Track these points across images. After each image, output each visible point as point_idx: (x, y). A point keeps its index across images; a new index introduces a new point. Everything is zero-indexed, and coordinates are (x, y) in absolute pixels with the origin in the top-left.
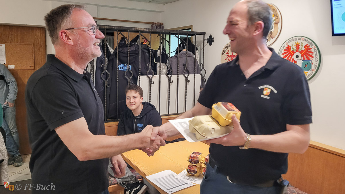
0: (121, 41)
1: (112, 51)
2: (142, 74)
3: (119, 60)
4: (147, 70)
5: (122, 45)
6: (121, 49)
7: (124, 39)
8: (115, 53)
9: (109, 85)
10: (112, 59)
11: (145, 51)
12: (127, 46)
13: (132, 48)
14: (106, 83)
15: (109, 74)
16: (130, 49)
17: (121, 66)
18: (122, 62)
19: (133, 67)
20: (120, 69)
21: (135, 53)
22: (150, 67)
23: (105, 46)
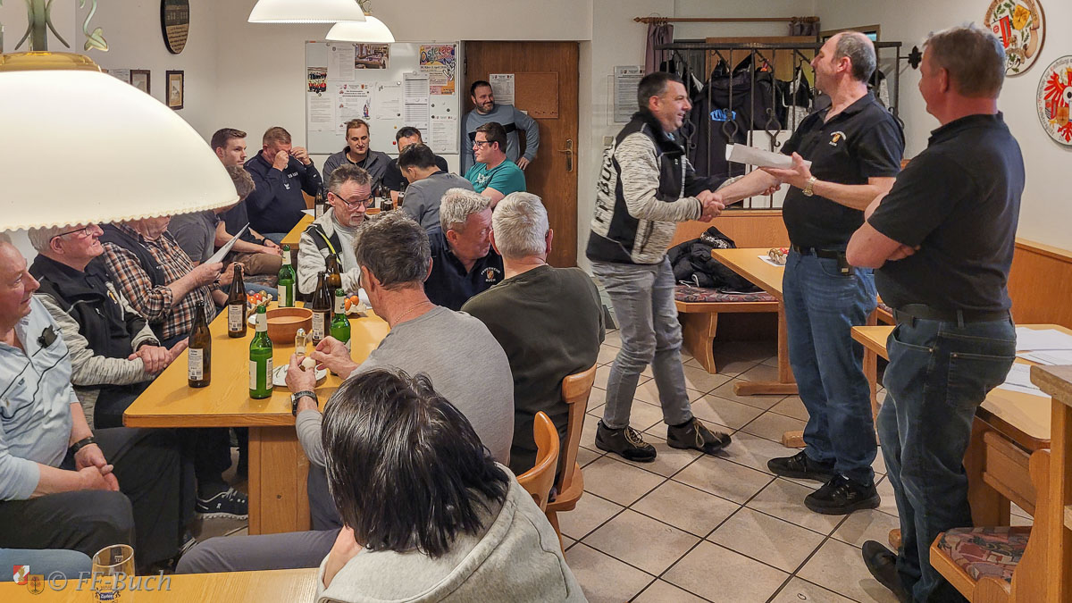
0: (717, 67)
1: (700, 86)
2: (756, 128)
3: (713, 101)
4: (767, 120)
5: (719, 75)
6: (716, 83)
7: (723, 64)
8: (705, 90)
9: (693, 146)
10: (700, 101)
11: (765, 83)
12: (728, 77)
13: (739, 81)
14: (689, 141)
15: (695, 128)
16: (732, 83)
17: (716, 112)
18: (717, 106)
19: (740, 115)
20: (714, 119)
21: (742, 90)
22: (773, 114)
23: (689, 78)
